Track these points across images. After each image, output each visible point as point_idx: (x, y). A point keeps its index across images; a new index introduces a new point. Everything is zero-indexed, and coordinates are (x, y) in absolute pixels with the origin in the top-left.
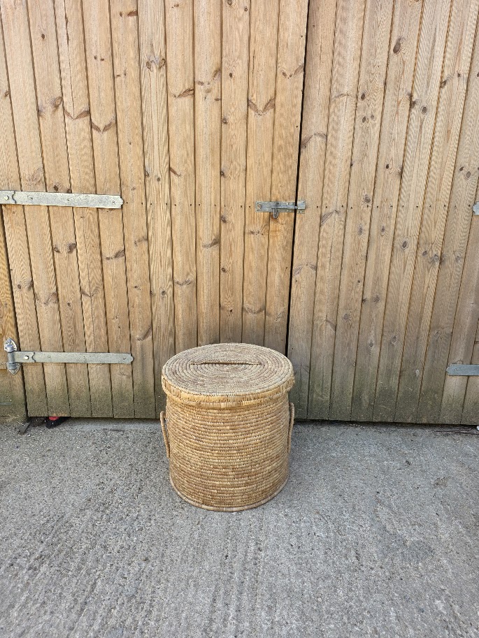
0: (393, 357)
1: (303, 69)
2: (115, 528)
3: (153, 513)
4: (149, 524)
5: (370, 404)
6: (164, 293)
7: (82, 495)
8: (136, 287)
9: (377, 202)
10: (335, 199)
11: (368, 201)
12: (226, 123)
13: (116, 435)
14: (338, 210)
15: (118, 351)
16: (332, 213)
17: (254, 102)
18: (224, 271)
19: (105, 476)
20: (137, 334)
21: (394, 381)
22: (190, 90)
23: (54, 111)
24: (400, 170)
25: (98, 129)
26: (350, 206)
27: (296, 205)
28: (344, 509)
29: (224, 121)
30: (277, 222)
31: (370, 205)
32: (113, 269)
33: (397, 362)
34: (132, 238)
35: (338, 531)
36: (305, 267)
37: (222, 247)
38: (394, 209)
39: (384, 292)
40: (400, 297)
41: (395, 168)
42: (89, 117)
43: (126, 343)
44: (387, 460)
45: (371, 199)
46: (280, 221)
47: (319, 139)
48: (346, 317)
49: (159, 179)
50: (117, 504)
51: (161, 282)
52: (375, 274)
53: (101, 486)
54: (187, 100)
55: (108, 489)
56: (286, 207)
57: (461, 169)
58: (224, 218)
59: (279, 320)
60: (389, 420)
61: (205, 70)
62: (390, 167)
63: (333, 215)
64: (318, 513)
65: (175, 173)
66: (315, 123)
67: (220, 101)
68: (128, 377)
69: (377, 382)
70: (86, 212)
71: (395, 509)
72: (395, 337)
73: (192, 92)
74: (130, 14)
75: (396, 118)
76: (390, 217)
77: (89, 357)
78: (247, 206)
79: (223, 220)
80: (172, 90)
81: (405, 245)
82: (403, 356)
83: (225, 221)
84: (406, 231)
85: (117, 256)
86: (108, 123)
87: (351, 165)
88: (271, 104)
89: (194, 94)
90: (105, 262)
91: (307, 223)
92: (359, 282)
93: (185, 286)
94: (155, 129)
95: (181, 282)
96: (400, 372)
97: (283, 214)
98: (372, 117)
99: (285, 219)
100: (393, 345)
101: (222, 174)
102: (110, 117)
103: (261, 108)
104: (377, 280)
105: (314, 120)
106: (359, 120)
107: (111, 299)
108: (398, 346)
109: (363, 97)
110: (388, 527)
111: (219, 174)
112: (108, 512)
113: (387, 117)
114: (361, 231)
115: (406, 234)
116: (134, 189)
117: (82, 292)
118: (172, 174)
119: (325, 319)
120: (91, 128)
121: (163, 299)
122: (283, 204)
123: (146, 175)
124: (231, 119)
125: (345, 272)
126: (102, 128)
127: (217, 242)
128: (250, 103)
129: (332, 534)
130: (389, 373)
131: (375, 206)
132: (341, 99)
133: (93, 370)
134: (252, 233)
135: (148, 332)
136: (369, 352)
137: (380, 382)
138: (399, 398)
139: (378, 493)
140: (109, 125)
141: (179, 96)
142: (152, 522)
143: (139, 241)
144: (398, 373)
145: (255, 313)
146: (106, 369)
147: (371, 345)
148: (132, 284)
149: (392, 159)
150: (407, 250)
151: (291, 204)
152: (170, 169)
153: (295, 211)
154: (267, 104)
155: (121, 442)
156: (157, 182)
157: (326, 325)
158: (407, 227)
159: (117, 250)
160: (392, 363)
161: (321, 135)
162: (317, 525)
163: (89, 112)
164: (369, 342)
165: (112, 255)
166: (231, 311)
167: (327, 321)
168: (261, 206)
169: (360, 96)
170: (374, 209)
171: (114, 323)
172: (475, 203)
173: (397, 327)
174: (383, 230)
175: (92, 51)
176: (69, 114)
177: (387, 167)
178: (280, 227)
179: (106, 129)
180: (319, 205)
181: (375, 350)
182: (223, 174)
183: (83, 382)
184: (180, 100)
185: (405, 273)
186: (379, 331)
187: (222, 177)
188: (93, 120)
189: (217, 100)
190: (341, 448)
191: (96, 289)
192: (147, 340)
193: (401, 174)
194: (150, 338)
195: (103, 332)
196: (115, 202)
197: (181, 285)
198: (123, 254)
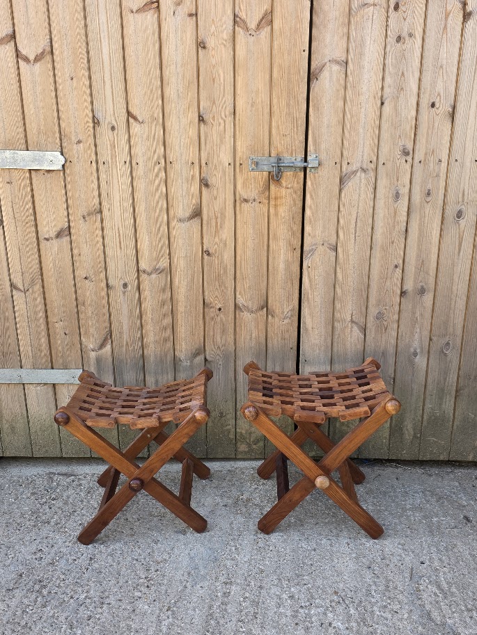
0: (446, 372)
2: (53, 616)
3: (107, 594)
4: (100, 610)
5: (415, 436)
6: (125, 285)
7: (12, 568)
8: (86, 278)
9: (419, 155)
10: (361, 152)
11: (406, 153)
12: (204, 47)
13: (65, 481)
14: (365, 167)
15: (65, 367)
16: (355, 172)
17: (244, 17)
18: (209, 254)
19: (45, 541)
20: (90, 344)
21: (448, 405)
22: (153, 3)
24: (451, 110)
25: (27, 60)
26: (381, 161)
27: (306, 160)
28: (374, 587)
29: (201, 45)
30: (280, 185)
31: (409, 158)
32: (54, 252)
33: (452, 378)
34: (78, 211)
35: (364, 620)
36: (321, 247)
37: (204, 222)
38: (444, 165)
39: (432, 280)
40: (454, 288)
41: (443, 107)
42: (12, 43)
43: (74, 355)
44: (437, 516)
45: (411, 152)
46: (284, 184)
47: (336, 68)
48: (380, 316)
49: (113, 128)
50: (58, 581)
51: (120, 269)
52: (418, 256)
53: (38, 555)
54: (150, 17)
55: (48, 559)
56: (291, 165)
58: (207, 181)
59: (286, 321)
60: (441, 458)
62: (437, 105)
63: (358, 174)
64: (336, 593)
65: (135, 119)
66: (330, 45)
67: (194, 18)
69: (424, 405)
70: (15, 174)
71: (445, 586)
72: (448, 344)
73: (156, 4)
75: (445, 36)
76: (438, 176)
77: (28, 375)
78: (238, 164)
79: (205, 183)
80: (128, 3)
81: (459, 214)
82: (459, 369)
83: (207, 185)
84: (461, 196)
85: (59, 235)
86: (40, 51)
87: (382, 104)
88: (267, 19)
89: (158, 7)
90: (43, 244)
91: (322, 185)
92: (396, 267)
93: (154, 276)
94: (106, 58)
95: (148, 270)
96: (457, 391)
97: (288, 174)
98: (411, 35)
99: (291, 181)
100: (445, 355)
101: (201, 119)
102: (43, 43)
103: (253, 25)
104: (422, 265)
105: (328, 40)
106: (391, 40)
107: (54, 295)
108: (453, 355)
109: (396, 7)
110: (435, 614)
111: (197, 119)
112: (45, 592)
113: (431, 34)
114: (397, 196)
115: (460, 200)
116: (79, 142)
117: (12, 286)
118: (131, 120)
119: (349, 319)
120: (17, 56)
121: (124, 293)
122: (288, 159)
123: (96, 122)
124: (211, 43)
125: (377, 254)
126: (32, 57)
127: (197, 214)
128: (238, 19)
129: (354, 625)
130: (441, 393)
131: (416, 160)
132: (366, 10)
133: (32, 392)
134: (246, 201)
135: (105, 340)
136: (412, 363)
137: (428, 406)
138: (455, 427)
139: (422, 563)
140: (43, 53)
141: (137, 11)
142: (105, 607)
143: (89, 215)
144: (454, 393)
145: (252, 312)
146: (50, 389)
147: (415, 354)
148: (81, 273)
149: (439, 95)
150: (462, 222)
151: (299, 159)
152: (128, 113)
153: (305, 169)
154: (261, 20)
155: (71, 492)
156: (110, 132)
157: (352, 327)
158: (461, 190)
159: (58, 229)
160: (445, 379)
161: (337, 62)
162: (334, 611)
163: (13, 36)
164: (412, 350)
165: (53, 234)
166: (220, 309)
167: (352, 321)
168: (257, 164)
169: (392, 6)
170: (415, 165)
171: (59, 327)
173: (451, 329)
174: (429, 194)
177: (433, 105)
178: (283, 191)
179: (38, 59)
180: (338, 161)
181: (421, 361)
182: (203, 120)
183: (18, 409)
184: (139, 17)
185: (461, 253)
186: (426, 333)
187: (202, 125)
188: (20, 48)
189: (191, 15)
190: (374, 498)
191: (33, 282)
192: (104, 350)
193: (452, 116)
194: (108, 347)
195: (44, 340)
196: (54, 160)
197: (149, 274)
198: (67, 233)
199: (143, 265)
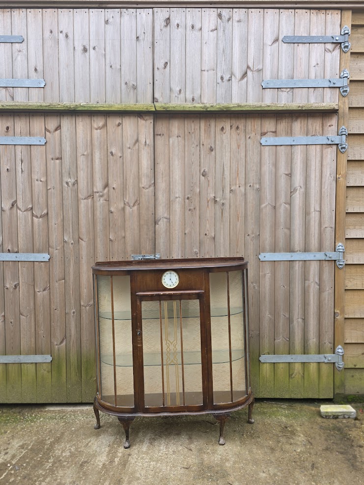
1: (153, 185)
6: (74, 312)
8: (56, 309)
9: (202, 254)
10: (178, 253)
11: (197, 253)
15: (42, 354)
17: (128, 201)
20: (55, 342)
23: (11, 208)
24: (213, 236)
26: (186, 256)
27: (155, 256)
29: (110, 211)
31: (198, 255)
34: (54, 279)
41: (211, 235)
42: (31, 211)
43: (47, 348)
45: (199, 252)
47: (165, 220)
51: (72, 305)
54: (89, 201)
57: (248, 235)
61: (99, 185)
62: (208, 235)
65: (82, 240)
67: (108, 202)
68: (48, 372)
70: (27, 263)
73: (92, 197)
74: (57, 159)
75: (208, 208)
77: (23, 359)
78: (126, 257)
80: (80, 196)
85: (44, 290)
86: (43, 214)
87: (185, 234)
88: (137, 203)
90: (37, 294)
93: (88, 308)
95: (85, 305)
98: (195, 209)
103: (132, 205)
106: (187, 210)
107: (40, 318)
109: (188, 198)
111: (108, 240)
113: (203, 207)
116: (57, 249)
117: (20, 314)
118: (80, 240)
120: (33, 216)
121: (73, 316)
123: (64, 241)
124: (114, 211)
126: (39, 216)
128: (125, 202)
131: (201, 256)
132: (176, 199)
133: (25, 367)
135: (63, 340)
141: (84, 199)
143: (59, 280)
146: (34, 366)
148: (53, 307)
149: (208, 231)
151: (152, 256)
152: (79, 237)
154: (135, 203)
156: (71, 245)
159: (44, 287)
161: (166, 218)
163: (31, 208)
165: (42, 289)
168: (134, 258)
169: (186, 198)
171: (41, 334)
172: (260, 254)
175: (35, 177)
176: (20, 209)
177: (206, 235)
179: (41, 217)
180: (169, 256)
182: (111, 240)
184: (85, 201)
187: (111, 242)
188: (34, 212)
189: (106, 201)
191: (30, 311)
192: (62, 345)
193: (214, 238)
194: (64, 343)
195: (33, 340)
196: (45, 257)
197: (85, 307)
198: (48, 288)
199: (82, 304)
